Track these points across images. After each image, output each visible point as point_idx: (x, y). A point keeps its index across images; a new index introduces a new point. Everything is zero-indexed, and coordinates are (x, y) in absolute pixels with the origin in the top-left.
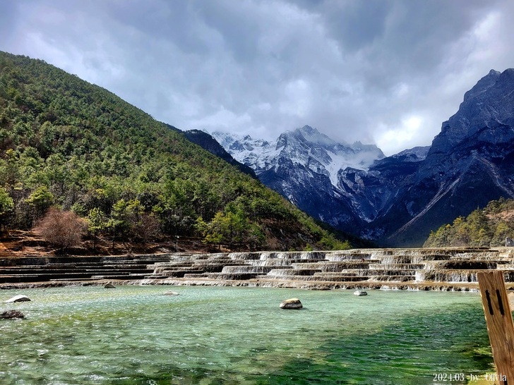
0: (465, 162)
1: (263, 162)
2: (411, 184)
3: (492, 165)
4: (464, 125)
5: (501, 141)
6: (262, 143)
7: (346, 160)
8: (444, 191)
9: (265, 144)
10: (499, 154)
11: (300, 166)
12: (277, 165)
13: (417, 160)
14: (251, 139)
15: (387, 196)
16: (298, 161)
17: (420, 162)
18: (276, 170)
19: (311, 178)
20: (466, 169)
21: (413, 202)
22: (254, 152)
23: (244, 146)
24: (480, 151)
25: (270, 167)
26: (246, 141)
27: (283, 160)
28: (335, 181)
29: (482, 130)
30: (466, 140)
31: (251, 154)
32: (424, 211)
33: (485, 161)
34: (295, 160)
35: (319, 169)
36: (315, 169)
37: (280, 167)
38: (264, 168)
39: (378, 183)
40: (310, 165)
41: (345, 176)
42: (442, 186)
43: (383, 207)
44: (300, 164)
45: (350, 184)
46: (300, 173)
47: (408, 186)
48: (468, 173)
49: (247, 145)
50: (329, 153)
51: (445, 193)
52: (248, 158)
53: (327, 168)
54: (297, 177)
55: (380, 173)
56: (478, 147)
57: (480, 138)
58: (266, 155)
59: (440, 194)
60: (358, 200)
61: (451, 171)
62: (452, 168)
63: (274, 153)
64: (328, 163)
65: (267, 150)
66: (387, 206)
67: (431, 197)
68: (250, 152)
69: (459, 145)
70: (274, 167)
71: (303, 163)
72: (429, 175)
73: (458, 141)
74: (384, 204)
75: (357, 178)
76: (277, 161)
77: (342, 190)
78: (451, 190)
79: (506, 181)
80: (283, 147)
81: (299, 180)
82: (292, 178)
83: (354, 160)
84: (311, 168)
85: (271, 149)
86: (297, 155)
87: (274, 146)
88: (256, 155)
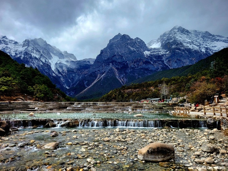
0: (108, 67)
1: (14, 53)
2: (87, 74)
3: (116, 70)
4: (108, 53)
5: (120, 61)
6: (14, 42)
7: (60, 59)
8: (99, 78)
9: (16, 43)
10: (118, 66)
11: (36, 58)
12: (23, 56)
13: (90, 64)
14: (7, 39)
15: (77, 78)
16: (35, 55)
17: (91, 65)
18: (22, 58)
19: (41, 65)
20: (107, 70)
21: (87, 82)
22: (9, 46)
23: (2, 42)
24: (113, 64)
25: (18, 56)
26: (4, 39)
27: (26, 53)
28: (53, 68)
29: (114, 56)
30: (108, 59)
31: (7, 47)
32: (91, 86)
33: (114, 68)
34: (34, 55)
35: (46, 61)
36: (44, 61)
37: (24, 57)
38: (15, 56)
39: (73, 71)
40: (41, 58)
41: (58, 66)
42: (98, 76)
43: (74, 82)
44: (36, 57)
45: (61, 71)
46: (36, 62)
47: (86, 74)
48: (108, 72)
49: (4, 41)
50: (51, 54)
51: (99, 79)
52: (4, 49)
53: (50, 61)
54: (34, 63)
55: (74, 67)
56: (112, 62)
57: (113, 59)
58: (16, 49)
59: (98, 79)
60: (64, 78)
61: (102, 70)
62: (102, 69)
63: (21, 49)
64: (50, 59)
65: (17, 47)
66: (76, 82)
67: (94, 80)
68: (6, 46)
69: (106, 60)
70: (21, 56)
71: (38, 57)
72: (94, 71)
73: (106, 59)
74: (75, 81)
75: (64, 68)
76: (23, 53)
77: (57, 73)
78: (101, 78)
79: (120, 77)
80: (27, 47)
81: (35, 65)
82: (31, 64)
83: (63, 60)
84: (42, 60)
85: (19, 46)
86: (35, 52)
87: (21, 45)
88: (9, 48)
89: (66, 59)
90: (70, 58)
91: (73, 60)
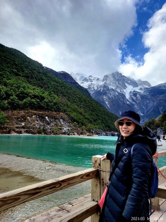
1: (96, 87)
2: (162, 99)
6: (96, 79)
7: (134, 87)
9: (98, 79)
11: (113, 90)
14: (92, 77)
15: (151, 105)
16: (112, 87)
18: (101, 91)
19: (117, 95)
21: (162, 108)
22: (93, 83)
23: (89, 80)
25: (99, 89)
26: (90, 78)
27: (105, 86)
28: (128, 96)
31: (91, 84)
34: (110, 87)
35: (121, 91)
36: (119, 91)
37: (103, 90)
38: (97, 90)
39: (147, 98)
40: (117, 89)
41: (132, 94)
43: (149, 109)
45: (134, 98)
46: (112, 93)
50: (126, 84)
52: (90, 85)
53: (125, 90)
54: (111, 94)
55: (148, 93)
58: (98, 84)
60: (137, 105)
63: (101, 83)
65: (99, 82)
66: (151, 109)
70: (101, 89)
71: (114, 88)
74: (149, 107)
75: (138, 96)
76: (102, 87)
77: (131, 101)
80: (106, 81)
81: (112, 95)
82: (108, 95)
83: (137, 88)
84: (118, 91)
85: (100, 82)
86: (111, 84)
87: (101, 80)
88: (93, 84)
89: (139, 87)
90: (144, 86)
91: (147, 87)
